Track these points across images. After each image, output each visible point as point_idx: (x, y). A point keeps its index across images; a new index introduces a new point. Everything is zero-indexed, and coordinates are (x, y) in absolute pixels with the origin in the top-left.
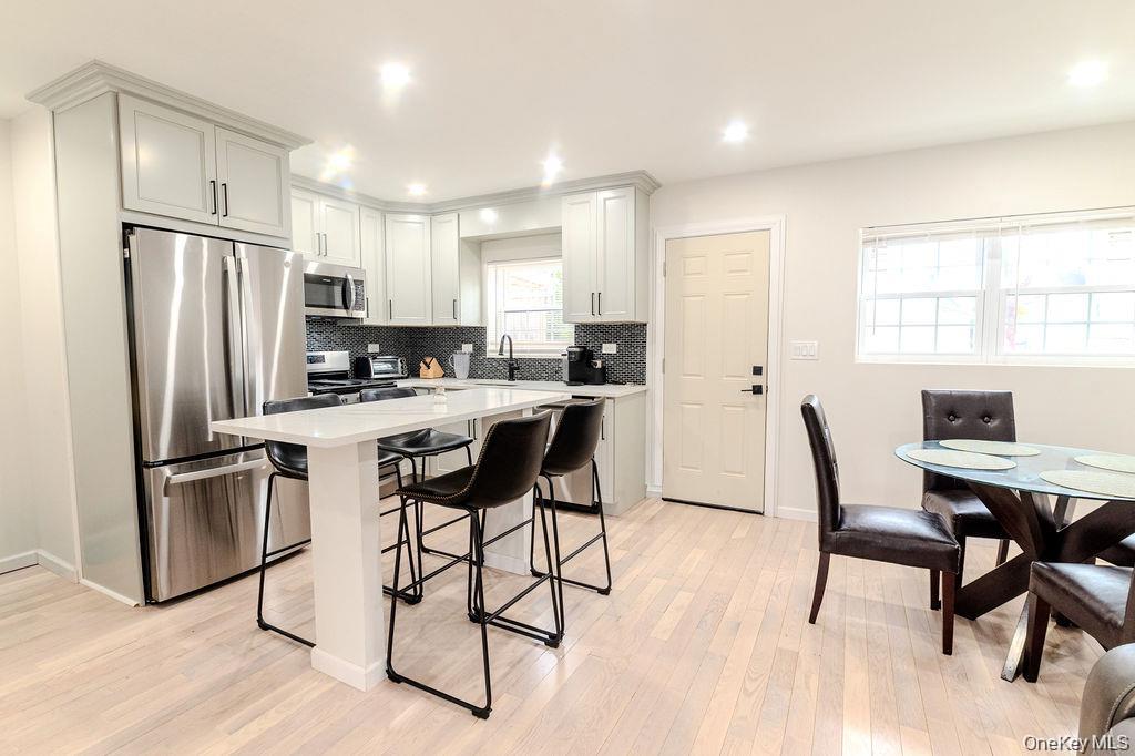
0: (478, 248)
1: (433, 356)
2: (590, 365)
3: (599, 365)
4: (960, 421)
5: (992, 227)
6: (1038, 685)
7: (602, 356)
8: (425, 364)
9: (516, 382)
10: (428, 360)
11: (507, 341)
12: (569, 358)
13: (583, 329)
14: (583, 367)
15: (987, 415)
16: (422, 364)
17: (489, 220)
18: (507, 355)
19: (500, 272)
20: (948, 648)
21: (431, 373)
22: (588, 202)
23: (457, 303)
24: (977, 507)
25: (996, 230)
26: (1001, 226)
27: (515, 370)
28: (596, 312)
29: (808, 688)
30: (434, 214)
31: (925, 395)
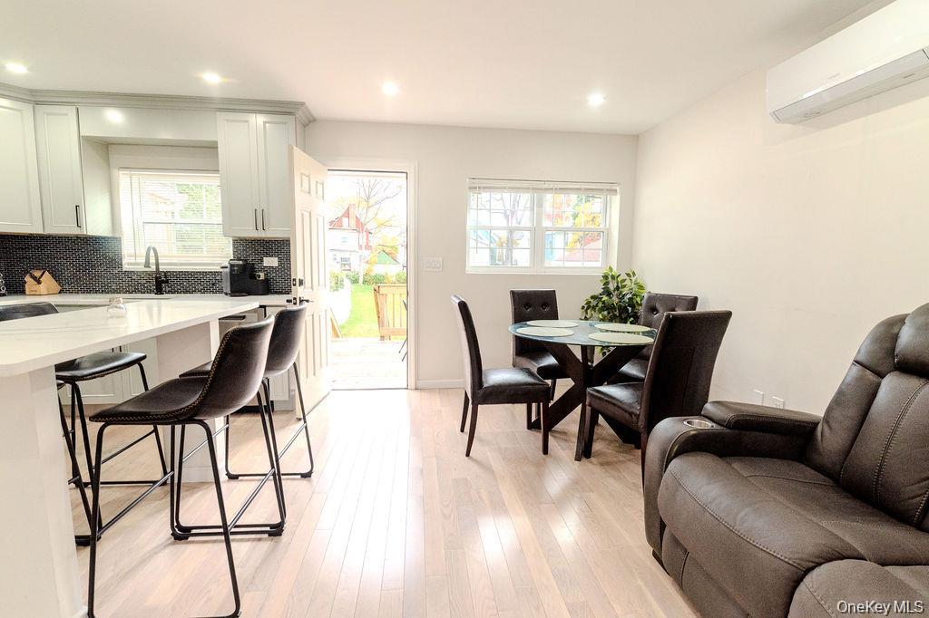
0: (104, 149)
1: (44, 270)
2: (253, 277)
3: (262, 276)
4: (531, 309)
5: (539, 187)
6: (592, 459)
7: (264, 269)
8: (34, 278)
9: (165, 296)
10: (37, 274)
11: (152, 253)
12: (232, 271)
13: (242, 244)
14: (244, 279)
15: (545, 305)
16: (28, 278)
17: (115, 120)
18: (153, 268)
19: (135, 179)
20: (545, 451)
21: (42, 288)
22: (247, 121)
23: (81, 209)
24: (551, 360)
25: (541, 189)
26: (544, 186)
27: (162, 283)
28: (260, 227)
29: (481, 499)
30: (37, 103)
31: (513, 293)
